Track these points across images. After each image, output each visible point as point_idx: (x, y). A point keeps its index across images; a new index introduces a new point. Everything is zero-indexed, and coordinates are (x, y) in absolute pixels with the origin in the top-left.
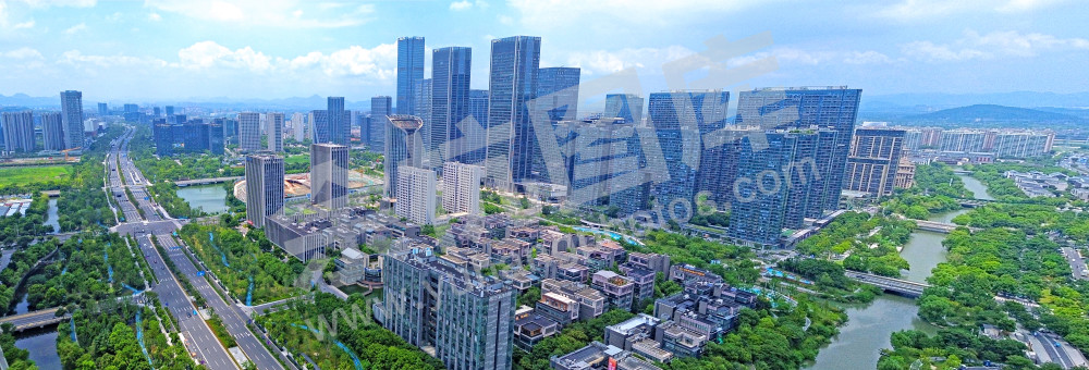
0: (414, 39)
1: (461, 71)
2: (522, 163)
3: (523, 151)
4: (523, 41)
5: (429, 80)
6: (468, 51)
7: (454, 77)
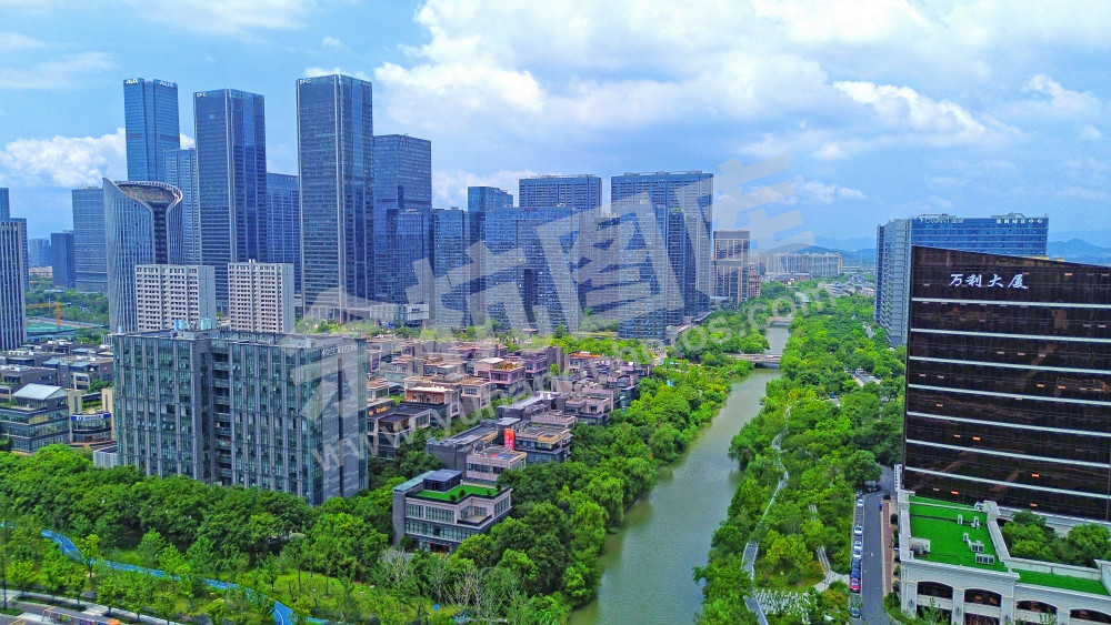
0: (156, 85)
1: (249, 141)
2: (361, 277)
3: (361, 258)
4: (345, 87)
5: (191, 151)
6: (258, 101)
7: (238, 149)
